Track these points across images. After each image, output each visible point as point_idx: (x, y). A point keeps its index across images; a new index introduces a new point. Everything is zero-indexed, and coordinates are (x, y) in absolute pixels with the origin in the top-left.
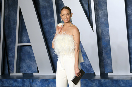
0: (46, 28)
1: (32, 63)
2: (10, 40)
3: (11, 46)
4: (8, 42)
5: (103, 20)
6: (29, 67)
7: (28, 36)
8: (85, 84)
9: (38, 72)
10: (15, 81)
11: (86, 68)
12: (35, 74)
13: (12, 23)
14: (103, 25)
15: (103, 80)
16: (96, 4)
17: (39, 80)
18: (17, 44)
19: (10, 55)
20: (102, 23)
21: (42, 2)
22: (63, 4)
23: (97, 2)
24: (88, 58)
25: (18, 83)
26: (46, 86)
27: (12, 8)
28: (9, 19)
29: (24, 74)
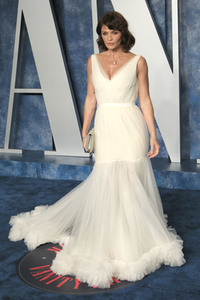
0: (75, 59)
1: (43, 131)
5: (195, 49)
6: (36, 138)
7: (35, 73)
9: (54, 149)
10: (8, 164)
12: (46, 153)
13: (4, 45)
14: (194, 61)
15: (186, 174)
16: (183, 14)
17: (56, 166)
18: (13, 90)
20: (192, 56)
21: (68, 5)
23: (184, 11)
25: (13, 169)
26: (70, 178)
27: (5, 14)
29: (24, 152)
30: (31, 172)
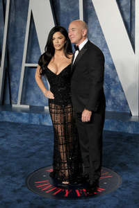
2: (15, 57)
3: (15, 67)
4: (12, 60)
6: (39, 98)
8: (116, 126)
10: (19, 114)
11: (119, 105)
12: (46, 108)
13: (18, 33)
19: (14, 78)
21: (63, 7)
22: (94, 10)
24: (123, 91)
25: (23, 118)
27: (19, 12)
28: (15, 27)
29: (31, 107)
30: (35, 120)
